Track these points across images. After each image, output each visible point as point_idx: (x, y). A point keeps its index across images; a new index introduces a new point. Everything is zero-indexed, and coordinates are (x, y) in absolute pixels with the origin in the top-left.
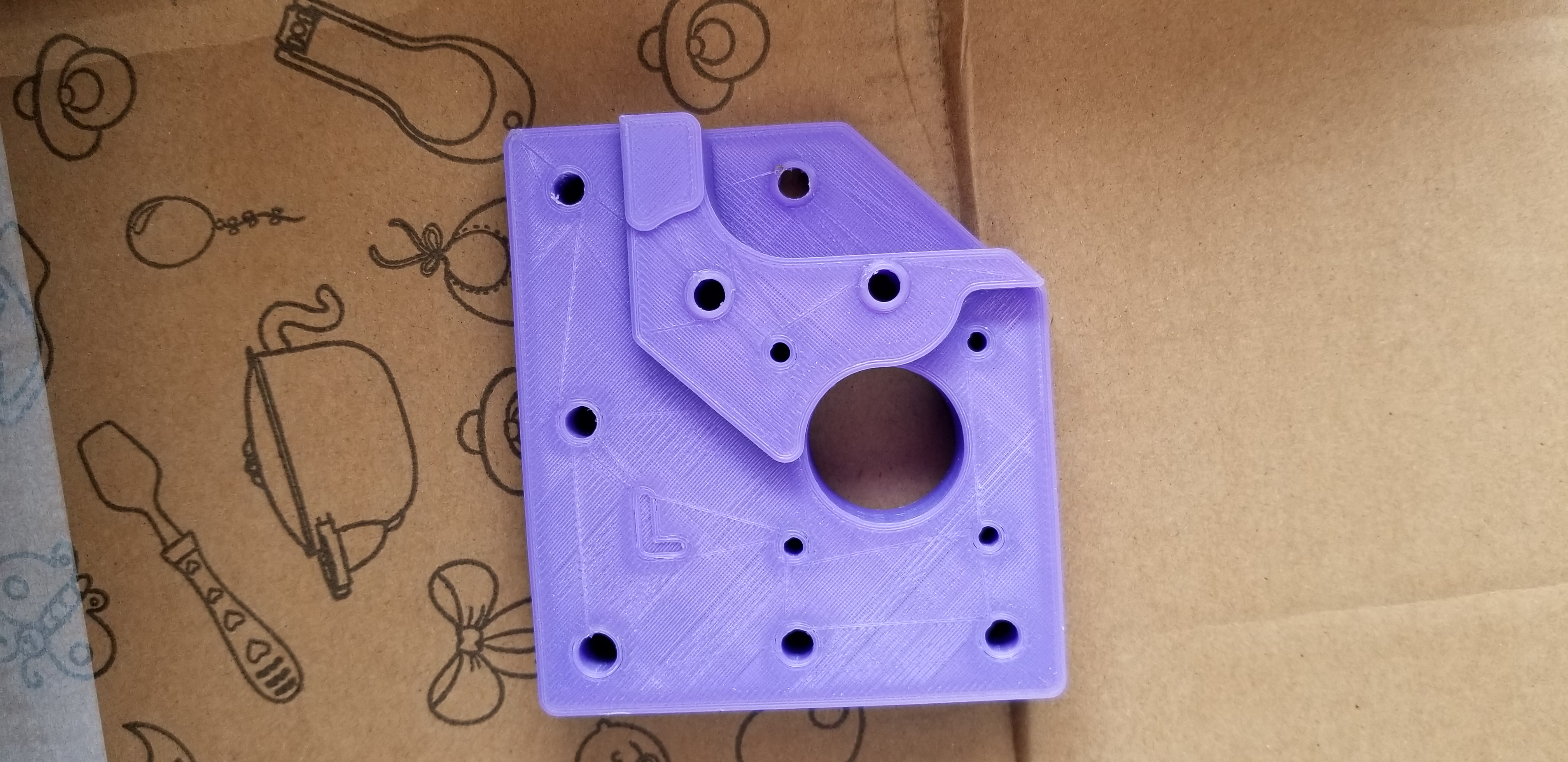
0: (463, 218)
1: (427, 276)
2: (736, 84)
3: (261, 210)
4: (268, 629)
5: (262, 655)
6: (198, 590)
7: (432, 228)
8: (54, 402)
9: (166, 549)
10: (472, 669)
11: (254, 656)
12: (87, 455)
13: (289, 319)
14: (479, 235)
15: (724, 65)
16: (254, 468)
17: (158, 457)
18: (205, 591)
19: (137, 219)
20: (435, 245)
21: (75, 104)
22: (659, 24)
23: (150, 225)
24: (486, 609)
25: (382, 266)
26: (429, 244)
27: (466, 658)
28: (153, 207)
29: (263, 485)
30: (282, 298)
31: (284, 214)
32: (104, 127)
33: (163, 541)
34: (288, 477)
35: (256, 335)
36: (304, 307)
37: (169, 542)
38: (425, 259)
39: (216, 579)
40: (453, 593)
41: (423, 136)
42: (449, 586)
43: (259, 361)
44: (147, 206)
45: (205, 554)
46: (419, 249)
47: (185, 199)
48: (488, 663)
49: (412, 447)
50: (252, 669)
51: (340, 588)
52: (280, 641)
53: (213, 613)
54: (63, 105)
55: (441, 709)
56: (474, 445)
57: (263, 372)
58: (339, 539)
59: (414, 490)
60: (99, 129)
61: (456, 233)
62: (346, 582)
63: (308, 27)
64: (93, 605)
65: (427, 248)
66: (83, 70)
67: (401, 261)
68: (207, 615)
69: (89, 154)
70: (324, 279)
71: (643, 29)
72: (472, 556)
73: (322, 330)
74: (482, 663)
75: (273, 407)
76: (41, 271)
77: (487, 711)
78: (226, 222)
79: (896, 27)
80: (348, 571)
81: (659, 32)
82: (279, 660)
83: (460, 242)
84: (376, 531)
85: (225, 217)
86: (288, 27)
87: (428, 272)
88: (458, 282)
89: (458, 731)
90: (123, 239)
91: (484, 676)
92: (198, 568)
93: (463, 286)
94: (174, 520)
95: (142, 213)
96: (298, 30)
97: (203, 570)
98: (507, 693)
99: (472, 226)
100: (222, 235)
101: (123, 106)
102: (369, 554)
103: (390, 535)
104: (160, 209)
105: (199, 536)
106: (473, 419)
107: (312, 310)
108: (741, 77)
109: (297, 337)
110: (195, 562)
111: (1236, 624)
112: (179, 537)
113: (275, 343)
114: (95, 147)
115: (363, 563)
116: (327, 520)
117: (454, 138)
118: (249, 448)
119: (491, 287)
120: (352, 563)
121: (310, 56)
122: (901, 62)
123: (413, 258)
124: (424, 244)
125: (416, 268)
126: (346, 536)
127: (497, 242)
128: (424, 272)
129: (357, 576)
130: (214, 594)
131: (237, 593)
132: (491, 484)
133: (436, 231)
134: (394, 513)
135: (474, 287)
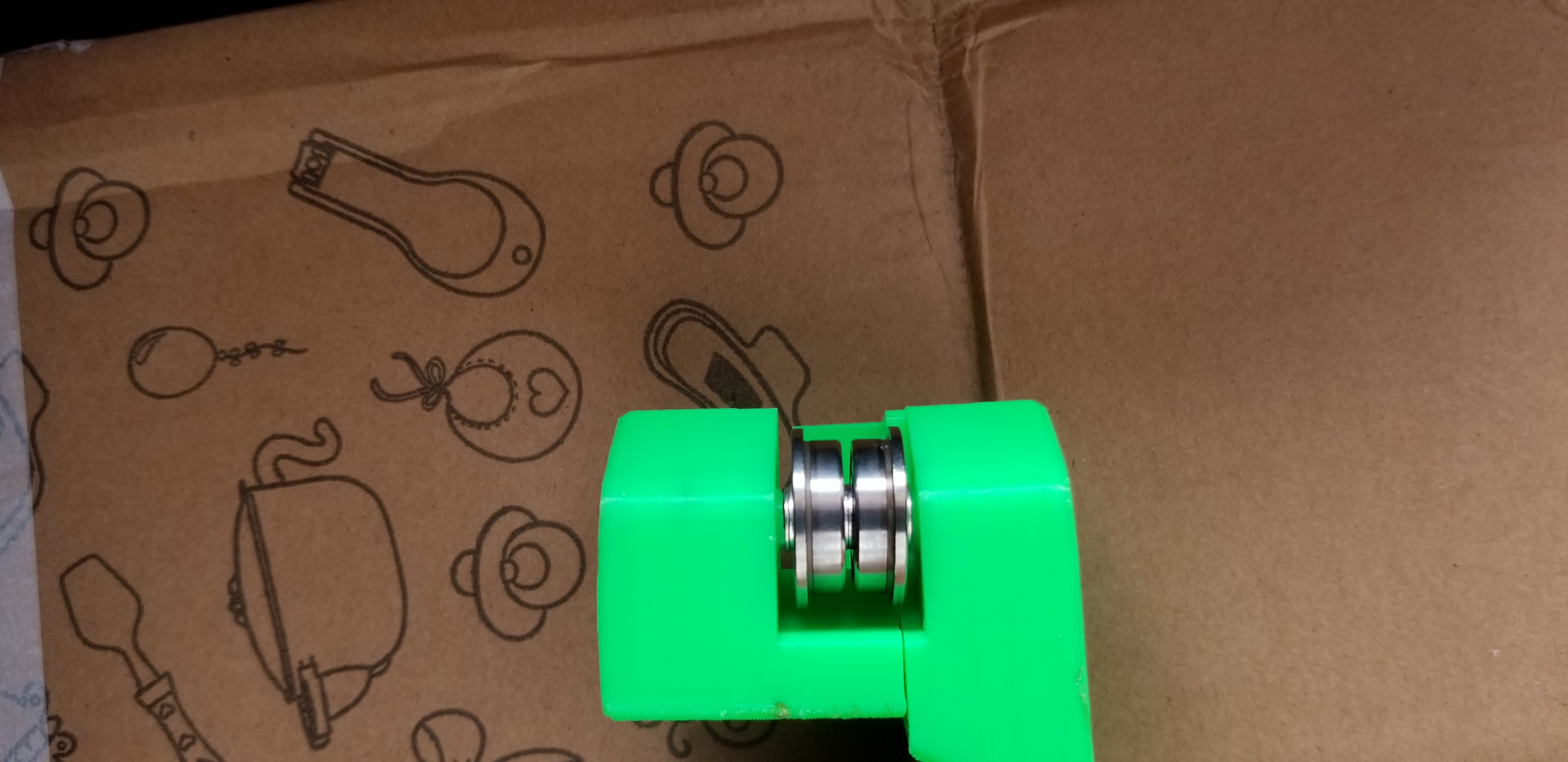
0: (468, 352)
1: (428, 410)
2: (750, 221)
3: (265, 342)
6: (170, 736)
7: (435, 362)
8: (40, 535)
9: (141, 691)
12: (68, 589)
13: (285, 452)
14: (482, 370)
15: (737, 201)
16: (238, 606)
17: (142, 593)
18: (177, 737)
19: (141, 348)
20: (437, 379)
21: (89, 235)
22: (672, 160)
23: (153, 355)
25: (382, 399)
26: (431, 378)
28: (157, 337)
29: (246, 625)
30: (280, 430)
31: (287, 346)
32: (116, 257)
33: (138, 682)
34: (273, 617)
35: (249, 467)
36: (301, 440)
37: (145, 683)
38: (428, 393)
39: (190, 723)
40: (438, 745)
41: (430, 269)
42: (433, 737)
43: (252, 496)
44: (152, 336)
45: (180, 698)
46: (422, 383)
47: (189, 330)
49: (403, 587)
51: (319, 737)
53: (183, 761)
54: (77, 236)
56: (467, 585)
57: (255, 506)
58: (322, 686)
59: (402, 634)
60: (110, 260)
61: (460, 367)
62: (326, 731)
63: (323, 162)
64: (60, 749)
65: (429, 382)
66: (101, 202)
67: (403, 395)
69: (97, 284)
70: (322, 412)
71: (656, 165)
72: (460, 705)
73: (318, 464)
75: (263, 544)
76: (39, 399)
78: (229, 353)
79: (912, 165)
80: (329, 719)
81: (671, 168)
83: (463, 377)
84: (360, 677)
85: (227, 348)
86: (303, 161)
87: (429, 406)
88: (459, 417)
90: (125, 369)
92: (172, 712)
94: (152, 660)
95: (146, 343)
96: (313, 165)
97: (177, 714)
99: (476, 360)
100: (223, 366)
101: (135, 237)
102: (351, 700)
103: (376, 681)
104: (163, 340)
105: (177, 678)
106: (468, 560)
107: (309, 444)
108: (753, 213)
109: (292, 471)
110: (169, 706)
112: (155, 678)
113: (269, 477)
114: (105, 277)
115: (345, 710)
116: (310, 663)
117: (462, 271)
118: (234, 586)
119: (493, 423)
120: (333, 711)
121: (323, 189)
122: (916, 199)
123: (414, 392)
124: (427, 377)
125: (417, 402)
126: (328, 682)
127: (501, 377)
128: (425, 406)
129: (337, 724)
130: (187, 741)
131: (211, 741)
132: (483, 628)
133: (440, 365)
134: (380, 657)
135: (475, 422)
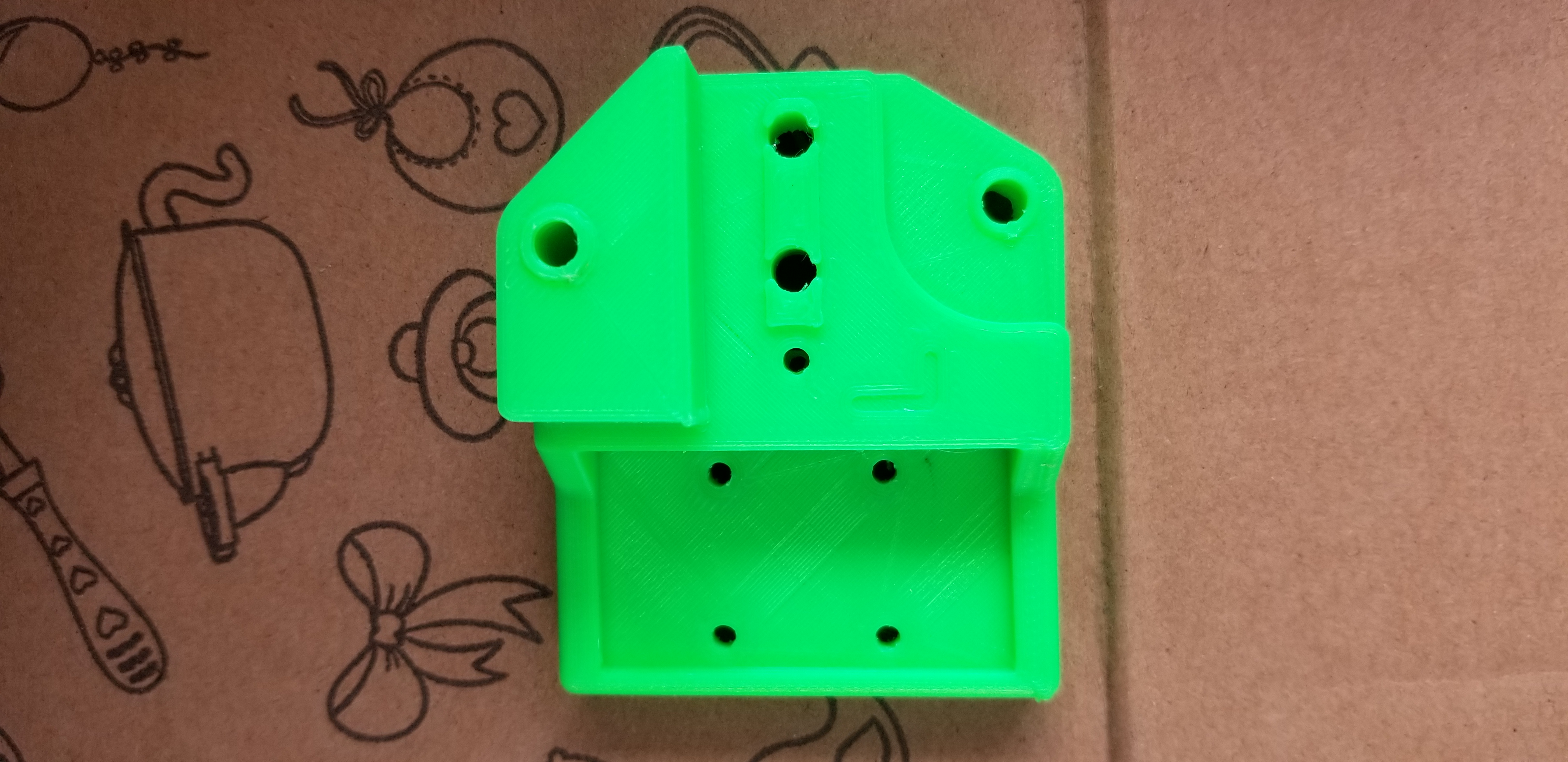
0: (416, 64)
1: (363, 139)
3: (154, 41)
4: (126, 595)
5: (115, 629)
6: (39, 536)
7: (374, 76)
9: (3, 481)
10: (388, 668)
11: (106, 629)
13: (179, 187)
14: (435, 89)
16: (122, 381)
18: (48, 539)
20: (376, 99)
23: (12, 53)
24: (412, 589)
25: (304, 122)
26: (368, 98)
27: (381, 654)
28: (14, 30)
29: (132, 405)
30: (173, 159)
31: (183, 48)
34: (165, 396)
35: (135, 205)
36: (201, 172)
37: (8, 471)
38: (362, 117)
39: (64, 523)
40: (370, 566)
42: (364, 555)
43: (138, 241)
44: (11, 27)
45: (52, 491)
46: (355, 103)
47: (57, 22)
48: (409, 662)
49: (328, 366)
50: (102, 646)
51: (223, 547)
52: (139, 611)
53: (56, 568)
55: (344, 717)
56: (410, 369)
57: (141, 255)
58: (226, 483)
59: (327, 425)
61: (405, 84)
62: (230, 540)
65: (365, 102)
67: (331, 118)
68: (49, 570)
70: (228, 136)
72: (398, 517)
73: (221, 203)
74: (402, 662)
75: (152, 302)
77: (404, 725)
78: (107, 54)
80: (236, 525)
82: (137, 637)
83: (409, 97)
84: (274, 476)
85: (106, 48)
87: (364, 134)
88: (403, 149)
89: (364, 750)
91: (403, 678)
92: (41, 508)
93: (410, 155)
94: (17, 444)
95: (2, 38)
97: (48, 510)
98: (431, 704)
99: (426, 76)
100: (101, 71)
102: (262, 505)
103: (292, 482)
104: (24, 34)
105: (46, 466)
106: (411, 336)
107: (210, 177)
109: (188, 210)
110: (38, 500)
111: (1428, 681)
112: (20, 465)
113: (159, 218)
115: (254, 517)
116: (211, 456)
118: (116, 355)
119: (447, 160)
120: (240, 516)
123: (345, 114)
124: (362, 96)
125: (349, 129)
126: (234, 480)
127: (459, 99)
128: (359, 134)
129: (245, 533)
130: (60, 544)
131: (89, 545)
132: (429, 423)
133: (379, 80)
134: (299, 453)
135: (424, 157)
